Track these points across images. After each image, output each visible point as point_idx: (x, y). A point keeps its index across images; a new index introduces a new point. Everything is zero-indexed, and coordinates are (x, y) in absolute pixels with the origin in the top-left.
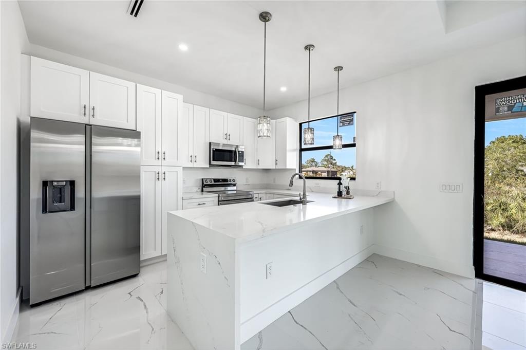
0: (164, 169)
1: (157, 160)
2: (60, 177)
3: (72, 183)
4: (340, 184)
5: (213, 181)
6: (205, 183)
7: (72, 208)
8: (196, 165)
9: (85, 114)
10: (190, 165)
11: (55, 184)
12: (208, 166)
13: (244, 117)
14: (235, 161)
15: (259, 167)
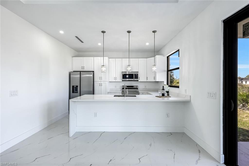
0: (102, 82)
4: (163, 89)
5: (126, 87)
8: (116, 81)
9: (82, 69)
12: (122, 81)
13: (139, 59)
14: (133, 78)
15: (148, 81)
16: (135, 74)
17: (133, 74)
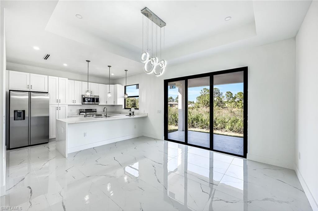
0: (60, 106)
1: (57, 103)
2: (20, 109)
3: (24, 111)
4: (130, 111)
5: (85, 110)
6: (81, 111)
7: (24, 119)
8: (75, 104)
9: (28, 88)
10: (73, 104)
11: (18, 111)
12: (81, 104)
13: (99, 84)
14: (94, 102)
15: (107, 104)
16: (96, 98)
17: (94, 98)
